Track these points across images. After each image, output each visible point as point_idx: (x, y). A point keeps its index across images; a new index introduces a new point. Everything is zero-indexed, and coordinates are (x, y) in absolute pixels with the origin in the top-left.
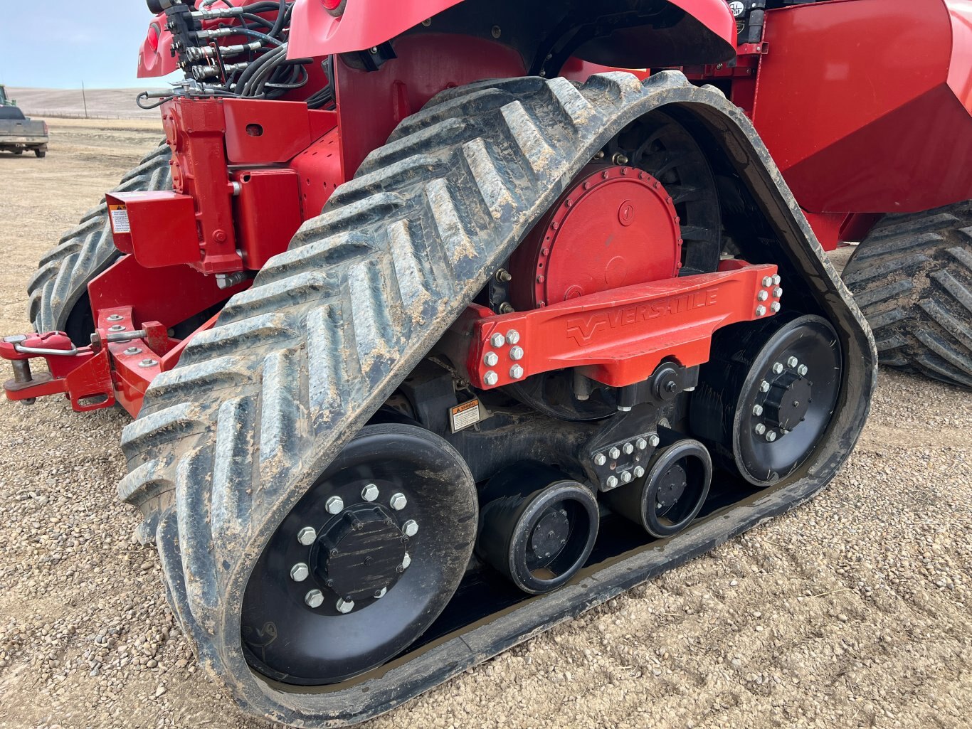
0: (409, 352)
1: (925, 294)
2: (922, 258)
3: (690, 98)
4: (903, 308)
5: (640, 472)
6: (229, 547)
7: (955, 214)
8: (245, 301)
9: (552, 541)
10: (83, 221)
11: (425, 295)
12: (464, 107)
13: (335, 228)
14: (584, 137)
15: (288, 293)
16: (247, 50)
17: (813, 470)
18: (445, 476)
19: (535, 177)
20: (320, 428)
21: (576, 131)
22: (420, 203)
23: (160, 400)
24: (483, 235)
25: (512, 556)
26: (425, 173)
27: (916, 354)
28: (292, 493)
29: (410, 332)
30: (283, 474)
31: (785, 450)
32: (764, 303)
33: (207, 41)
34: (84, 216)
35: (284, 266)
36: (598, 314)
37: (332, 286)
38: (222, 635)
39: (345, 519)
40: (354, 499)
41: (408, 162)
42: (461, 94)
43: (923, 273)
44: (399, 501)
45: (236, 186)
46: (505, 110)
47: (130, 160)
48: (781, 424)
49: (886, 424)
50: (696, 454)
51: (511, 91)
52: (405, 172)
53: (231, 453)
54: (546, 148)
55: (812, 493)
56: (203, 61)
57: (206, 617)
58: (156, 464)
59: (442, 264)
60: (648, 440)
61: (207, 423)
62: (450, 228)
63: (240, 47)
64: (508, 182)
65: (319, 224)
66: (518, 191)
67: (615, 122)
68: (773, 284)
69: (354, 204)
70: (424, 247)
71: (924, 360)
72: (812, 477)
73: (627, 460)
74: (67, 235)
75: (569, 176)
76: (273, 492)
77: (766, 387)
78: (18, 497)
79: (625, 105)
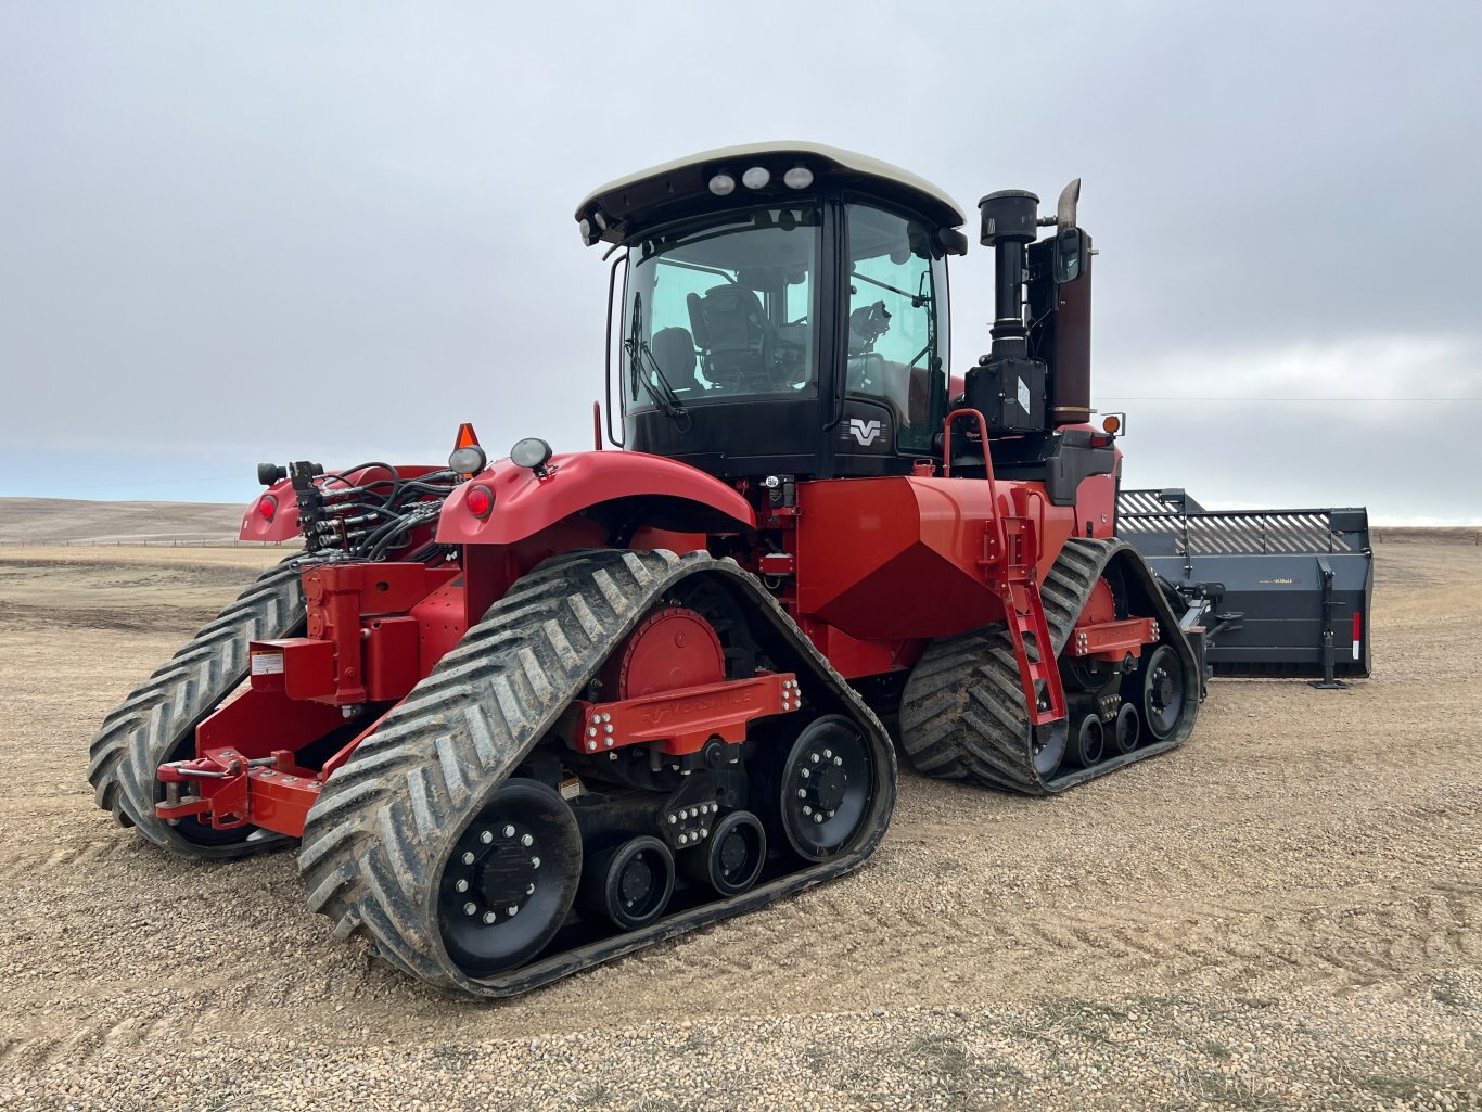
0: (541, 723)
1: (967, 708)
2: (961, 676)
3: (713, 567)
4: (953, 721)
5: (705, 833)
6: (434, 844)
7: (987, 638)
8: (405, 712)
9: (638, 886)
10: (157, 674)
11: (550, 689)
12: (566, 572)
13: (472, 657)
14: (646, 593)
15: (443, 701)
16: (366, 520)
17: (857, 849)
18: (560, 819)
19: (617, 617)
20: (489, 771)
21: (641, 589)
22: (538, 636)
23: (339, 788)
24: (585, 652)
25: (608, 893)
26: (540, 616)
27: (970, 764)
28: (473, 810)
29: (542, 711)
30: (467, 799)
31: (834, 832)
32: (787, 700)
33: (332, 516)
34: (158, 669)
35: (434, 686)
36: (663, 705)
37: (478, 694)
38: (427, 904)
39: (493, 847)
40: (499, 834)
41: (528, 609)
42: (561, 562)
43: (963, 689)
44: (528, 840)
45: (366, 631)
46: (596, 575)
47: (202, 614)
48: (822, 804)
49: (939, 823)
50: (751, 822)
51: (598, 562)
52: (525, 616)
53: (425, 796)
54: (624, 600)
55: (854, 864)
56: (329, 531)
57: (416, 893)
58: (353, 822)
59: (560, 672)
60: (709, 807)
61: (393, 789)
62: (565, 649)
63: (360, 518)
64: (600, 620)
65: (459, 655)
66: (606, 625)
67: (664, 584)
68: (792, 686)
69: (488, 640)
70: (546, 663)
71: (977, 769)
72: (856, 853)
73: (693, 823)
74: (141, 687)
75: (638, 615)
76: (461, 810)
77: (806, 773)
78: (134, 925)
79: (671, 573)
